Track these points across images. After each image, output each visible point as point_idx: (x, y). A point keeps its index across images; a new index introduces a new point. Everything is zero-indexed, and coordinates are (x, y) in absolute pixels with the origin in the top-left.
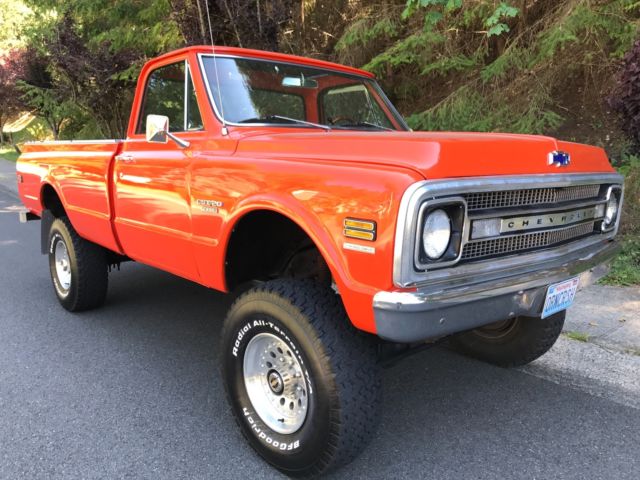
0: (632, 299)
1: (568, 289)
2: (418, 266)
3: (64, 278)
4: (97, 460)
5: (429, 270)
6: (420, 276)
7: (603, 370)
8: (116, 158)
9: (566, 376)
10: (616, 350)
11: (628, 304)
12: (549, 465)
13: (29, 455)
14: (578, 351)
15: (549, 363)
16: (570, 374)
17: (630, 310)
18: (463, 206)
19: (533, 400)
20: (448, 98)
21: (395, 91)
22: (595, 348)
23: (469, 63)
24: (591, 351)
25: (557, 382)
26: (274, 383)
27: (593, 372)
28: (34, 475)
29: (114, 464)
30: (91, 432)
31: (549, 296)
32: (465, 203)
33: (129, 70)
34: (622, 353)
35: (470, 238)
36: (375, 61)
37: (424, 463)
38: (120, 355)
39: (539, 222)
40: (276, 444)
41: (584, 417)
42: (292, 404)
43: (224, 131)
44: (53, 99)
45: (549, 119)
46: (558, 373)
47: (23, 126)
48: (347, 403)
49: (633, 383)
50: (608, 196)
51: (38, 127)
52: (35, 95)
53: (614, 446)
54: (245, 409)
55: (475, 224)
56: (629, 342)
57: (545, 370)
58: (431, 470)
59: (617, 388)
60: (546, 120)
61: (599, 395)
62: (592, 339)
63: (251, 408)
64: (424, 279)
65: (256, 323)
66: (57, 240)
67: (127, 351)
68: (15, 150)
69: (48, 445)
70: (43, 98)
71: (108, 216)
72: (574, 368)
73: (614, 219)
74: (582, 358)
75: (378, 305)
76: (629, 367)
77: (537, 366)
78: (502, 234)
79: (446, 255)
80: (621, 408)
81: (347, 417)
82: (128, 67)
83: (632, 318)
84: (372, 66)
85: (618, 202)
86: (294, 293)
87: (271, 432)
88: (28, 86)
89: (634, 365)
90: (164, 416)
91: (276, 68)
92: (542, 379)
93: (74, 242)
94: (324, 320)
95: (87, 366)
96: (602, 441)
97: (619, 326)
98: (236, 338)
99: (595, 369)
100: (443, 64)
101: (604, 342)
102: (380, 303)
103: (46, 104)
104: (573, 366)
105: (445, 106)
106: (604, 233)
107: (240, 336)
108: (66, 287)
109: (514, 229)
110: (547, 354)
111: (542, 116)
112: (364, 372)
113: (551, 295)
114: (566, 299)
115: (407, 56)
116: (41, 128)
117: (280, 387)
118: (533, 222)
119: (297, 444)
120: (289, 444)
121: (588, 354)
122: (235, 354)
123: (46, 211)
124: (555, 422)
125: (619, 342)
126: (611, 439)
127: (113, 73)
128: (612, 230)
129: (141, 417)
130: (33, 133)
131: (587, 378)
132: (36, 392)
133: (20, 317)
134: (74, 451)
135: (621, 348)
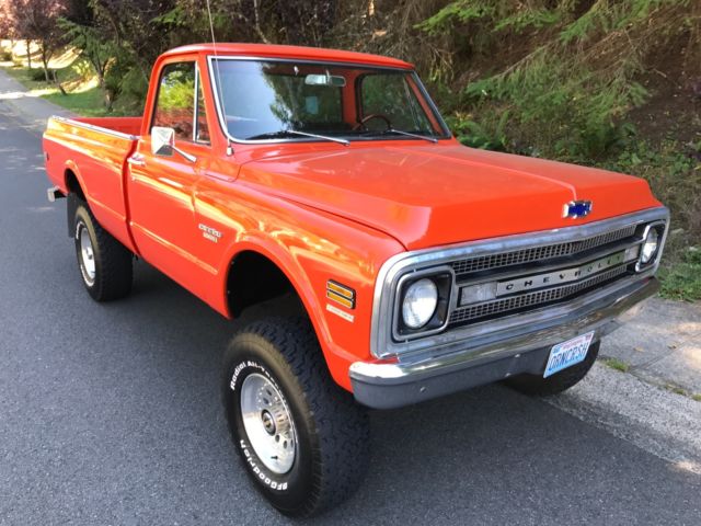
0: (691, 319)
1: (578, 345)
2: (397, 338)
3: (90, 266)
4: (100, 479)
5: (409, 340)
6: (400, 347)
7: (635, 407)
8: (130, 160)
9: (595, 410)
10: (654, 384)
11: (684, 326)
12: (545, 518)
13: (37, 470)
14: (613, 382)
15: (580, 393)
16: (599, 408)
17: (684, 334)
18: (451, 275)
19: (550, 439)
20: (523, 61)
21: (471, 42)
22: (632, 380)
23: (550, 18)
24: (628, 383)
25: (581, 418)
26: (267, 423)
27: (625, 408)
28: (39, 493)
29: (115, 485)
30: (98, 446)
31: (552, 355)
32: (453, 271)
33: (174, 11)
34: (659, 389)
35: (459, 305)
36: (443, 13)
37: (418, 506)
38: (138, 357)
39: (545, 280)
40: (268, 481)
41: (597, 463)
42: (285, 442)
43: (229, 151)
44: (96, 38)
45: (633, 94)
46: (587, 405)
47: (70, 62)
48: (328, 457)
49: (665, 424)
50: (645, 235)
51: (84, 65)
52: (77, 34)
53: (619, 500)
54: (242, 442)
55: (465, 291)
56: (671, 374)
57: (573, 403)
58: (422, 515)
59: (646, 429)
60: (629, 96)
61: (623, 436)
62: (631, 370)
63: (248, 442)
64: (404, 349)
65: (249, 364)
66: (81, 227)
67: (146, 353)
68: (60, 91)
69: (56, 460)
70: (85, 37)
71: (124, 218)
72: (605, 401)
73: (654, 256)
74: (615, 390)
75: (353, 376)
76: (664, 405)
77: (566, 397)
78: (498, 297)
79: (431, 323)
80: (642, 454)
81: (328, 471)
82: (174, 7)
83: (683, 344)
84: (438, 20)
85: (660, 238)
86: (284, 342)
87: (264, 469)
88: (70, 24)
89: (671, 404)
90: (171, 434)
91: (296, 69)
92: (567, 414)
93: (96, 232)
94: (311, 372)
95: (105, 369)
96: (610, 493)
97: (666, 354)
98: (233, 373)
99: (627, 404)
100: (519, 20)
101: (644, 373)
102: (355, 373)
103: (89, 44)
104: (605, 398)
105: (518, 70)
106: (638, 273)
107: (237, 372)
108: (92, 276)
109: (514, 290)
110: (581, 382)
111: (627, 89)
112: (349, 427)
113: (556, 354)
114: (576, 355)
115: (478, 9)
116: (87, 66)
117: (272, 427)
118: (537, 281)
119: (284, 486)
120: (279, 483)
121: (624, 387)
122: (233, 387)
123: (71, 194)
124: (565, 467)
125: (661, 375)
126: (620, 491)
127: (157, 15)
128: (653, 267)
129: (149, 434)
130: (79, 71)
131: (617, 414)
132: (53, 397)
133: (47, 305)
134: (80, 467)
135: (660, 382)
